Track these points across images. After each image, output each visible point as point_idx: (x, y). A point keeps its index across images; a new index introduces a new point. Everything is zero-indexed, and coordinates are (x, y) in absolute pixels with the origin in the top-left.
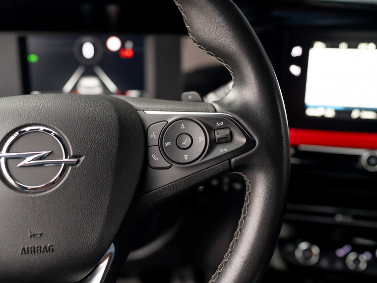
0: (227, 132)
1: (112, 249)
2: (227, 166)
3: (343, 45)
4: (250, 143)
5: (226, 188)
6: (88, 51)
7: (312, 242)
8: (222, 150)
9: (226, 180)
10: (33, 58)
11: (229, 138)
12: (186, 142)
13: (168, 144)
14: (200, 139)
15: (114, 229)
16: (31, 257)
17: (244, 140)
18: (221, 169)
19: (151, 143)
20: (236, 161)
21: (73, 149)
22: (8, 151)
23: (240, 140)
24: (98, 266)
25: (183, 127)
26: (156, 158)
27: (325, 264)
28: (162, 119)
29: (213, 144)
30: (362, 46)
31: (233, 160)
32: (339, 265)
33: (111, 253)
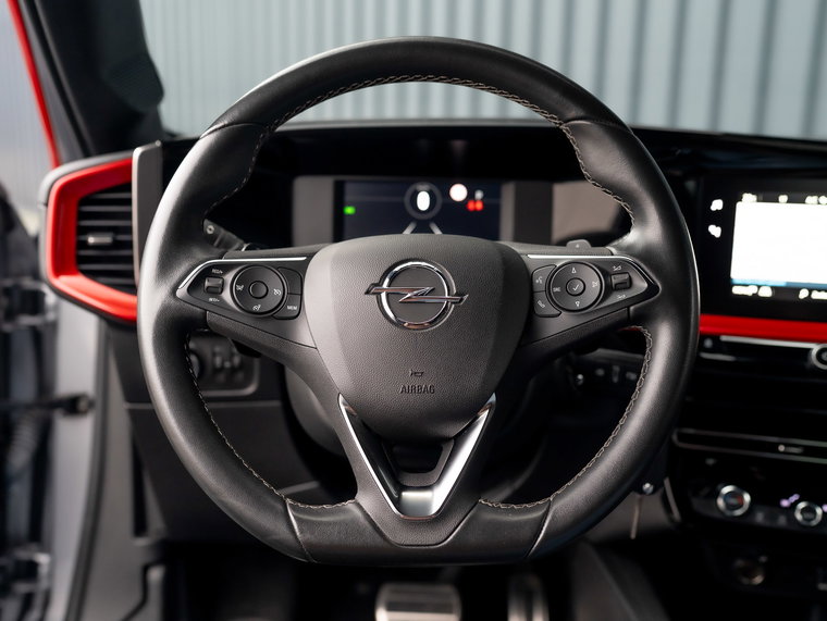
0: (626, 276)
1: (493, 398)
2: (625, 315)
3: (783, 198)
4: (652, 289)
5: (615, 380)
6: (423, 201)
7: (743, 486)
8: (620, 297)
9: (616, 369)
10: (349, 210)
11: (628, 284)
12: (578, 287)
13: (557, 289)
14: (595, 284)
15: (496, 378)
16: (412, 397)
17: (646, 285)
18: (618, 318)
19: (536, 289)
20: (635, 310)
21: (457, 287)
22: (389, 285)
23: (641, 285)
24: (477, 418)
25: (574, 271)
26: (542, 304)
27: (760, 517)
28: (550, 263)
29: (609, 290)
30: (811, 200)
31: (632, 308)
32: (782, 521)
33: (491, 403)
